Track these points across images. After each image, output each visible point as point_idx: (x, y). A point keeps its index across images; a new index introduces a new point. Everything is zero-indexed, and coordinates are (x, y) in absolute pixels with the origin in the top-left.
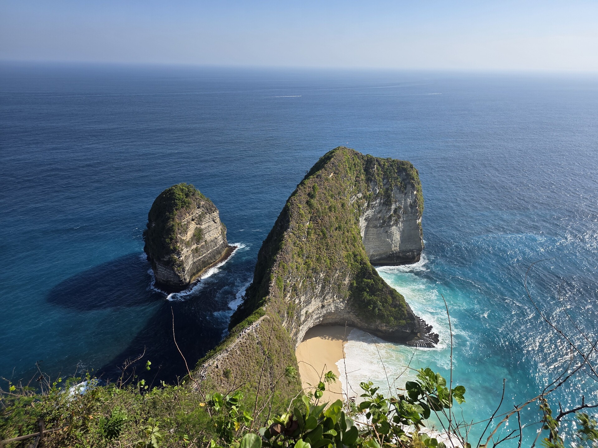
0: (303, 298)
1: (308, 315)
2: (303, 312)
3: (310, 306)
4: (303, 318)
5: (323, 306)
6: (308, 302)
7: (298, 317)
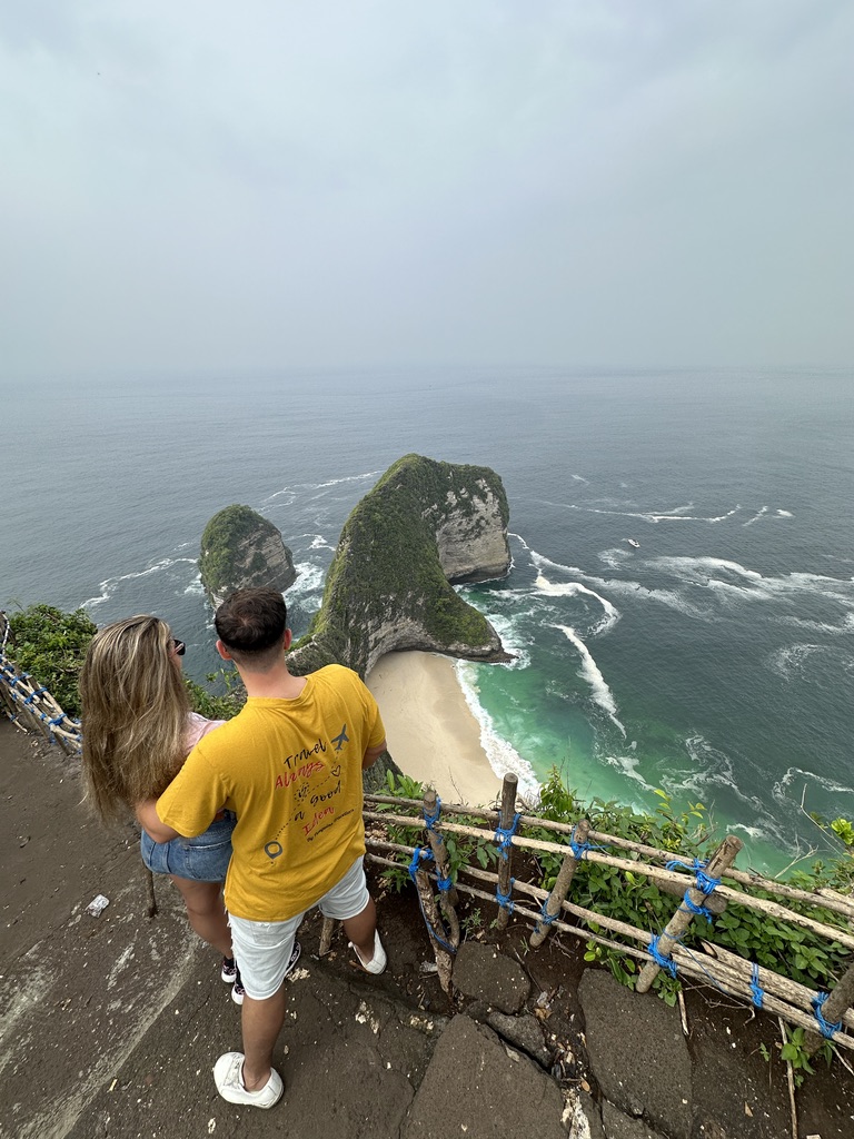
0: (370, 624)
1: (377, 642)
2: (372, 638)
3: (379, 631)
4: (371, 645)
5: (396, 631)
6: (377, 627)
7: (366, 643)
